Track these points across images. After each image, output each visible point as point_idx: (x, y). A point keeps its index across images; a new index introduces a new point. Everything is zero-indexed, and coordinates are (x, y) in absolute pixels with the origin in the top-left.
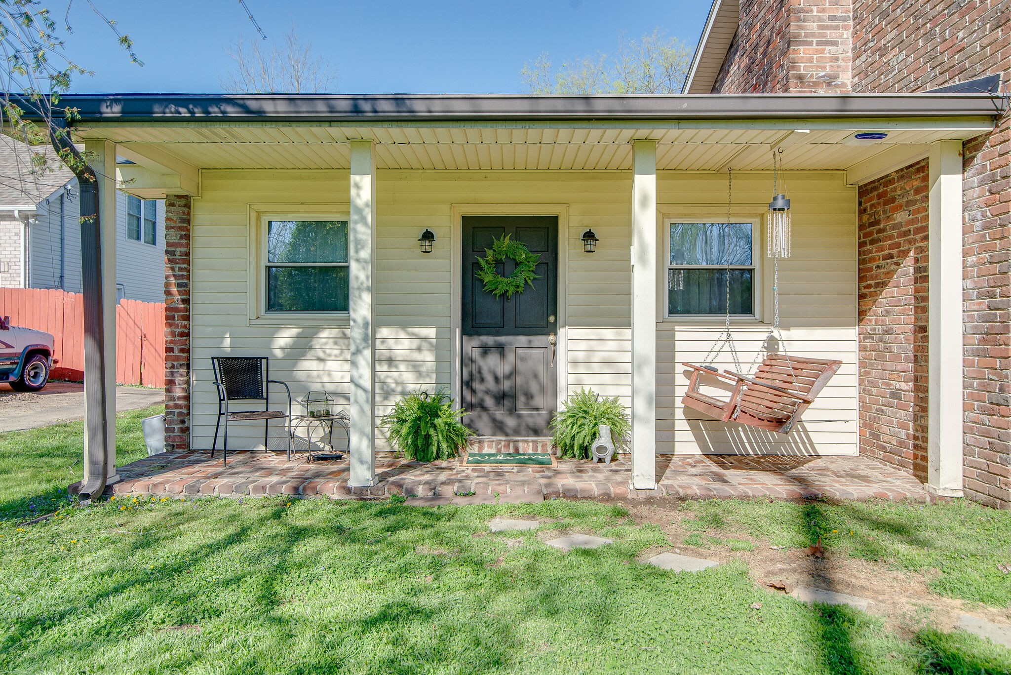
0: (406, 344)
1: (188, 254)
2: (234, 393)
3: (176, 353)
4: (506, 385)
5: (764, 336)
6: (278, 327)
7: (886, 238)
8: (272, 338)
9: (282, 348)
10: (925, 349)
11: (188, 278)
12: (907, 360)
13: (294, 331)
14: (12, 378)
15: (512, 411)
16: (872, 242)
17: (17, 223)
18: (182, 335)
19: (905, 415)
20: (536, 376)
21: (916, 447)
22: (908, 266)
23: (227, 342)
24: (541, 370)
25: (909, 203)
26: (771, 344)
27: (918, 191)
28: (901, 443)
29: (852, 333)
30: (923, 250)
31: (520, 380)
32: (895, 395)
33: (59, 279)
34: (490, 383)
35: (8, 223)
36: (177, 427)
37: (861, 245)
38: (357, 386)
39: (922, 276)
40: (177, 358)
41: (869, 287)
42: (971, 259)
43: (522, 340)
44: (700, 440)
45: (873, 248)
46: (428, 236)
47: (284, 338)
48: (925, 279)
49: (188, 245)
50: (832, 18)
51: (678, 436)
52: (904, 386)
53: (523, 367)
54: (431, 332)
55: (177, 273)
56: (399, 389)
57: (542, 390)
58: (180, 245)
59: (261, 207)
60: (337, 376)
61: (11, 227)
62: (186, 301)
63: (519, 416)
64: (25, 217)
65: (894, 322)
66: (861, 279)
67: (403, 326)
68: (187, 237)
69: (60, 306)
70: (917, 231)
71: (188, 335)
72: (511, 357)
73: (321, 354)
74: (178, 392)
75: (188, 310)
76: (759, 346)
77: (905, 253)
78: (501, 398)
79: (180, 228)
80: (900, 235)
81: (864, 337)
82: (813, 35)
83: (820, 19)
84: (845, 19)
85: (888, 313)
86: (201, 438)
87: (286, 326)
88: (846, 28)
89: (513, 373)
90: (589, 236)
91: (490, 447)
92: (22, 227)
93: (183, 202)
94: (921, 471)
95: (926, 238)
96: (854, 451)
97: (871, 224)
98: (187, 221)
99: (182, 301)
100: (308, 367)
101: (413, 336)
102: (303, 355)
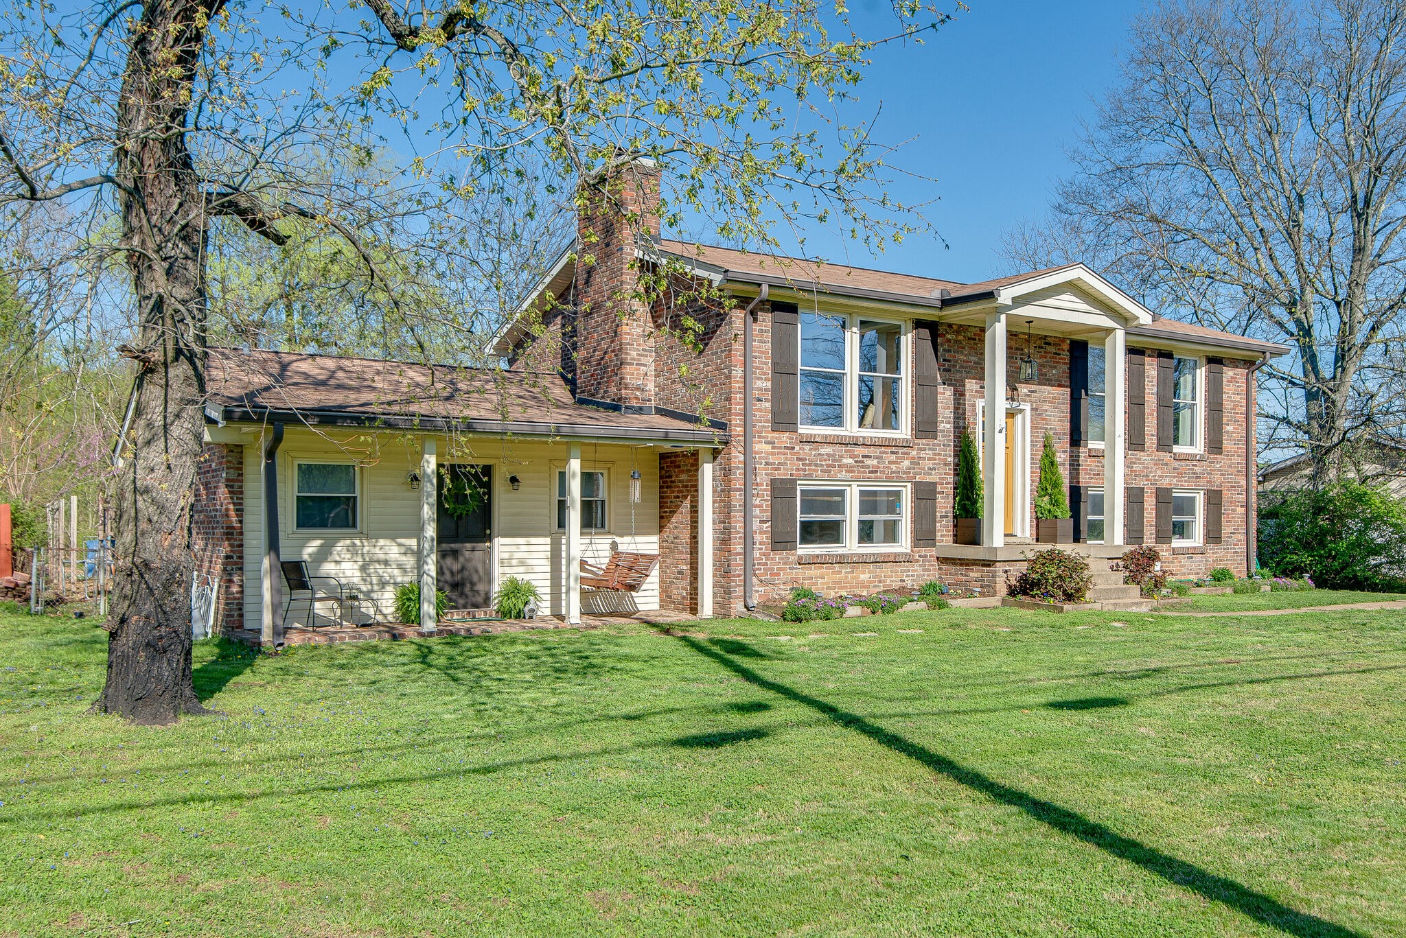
0: (395, 549)
1: (242, 487)
2: (290, 586)
3: (234, 559)
4: (458, 578)
5: (610, 541)
6: (309, 539)
7: (675, 487)
8: (303, 546)
9: (310, 555)
10: (696, 548)
11: (242, 505)
12: (686, 553)
13: (318, 543)
15: (462, 594)
16: (668, 487)
18: (238, 546)
19: (685, 583)
20: (477, 571)
21: (691, 599)
22: (687, 504)
24: (481, 566)
25: (688, 471)
26: (614, 545)
27: (692, 465)
28: (684, 598)
29: (655, 538)
30: (693, 496)
31: (466, 573)
32: (680, 572)
34: (448, 577)
36: (236, 614)
37: (661, 487)
39: (695, 510)
40: (234, 563)
41: (666, 512)
42: (716, 505)
43: (468, 545)
45: (668, 491)
46: (416, 478)
47: (312, 547)
48: (696, 512)
49: (243, 480)
50: (644, 350)
52: (685, 567)
53: (469, 565)
54: (413, 544)
55: (234, 501)
56: (392, 581)
57: (480, 579)
58: (236, 481)
59: (294, 455)
60: (349, 573)
62: (241, 522)
63: (467, 596)
65: (679, 533)
66: (661, 507)
67: (393, 538)
68: (242, 475)
70: (693, 486)
71: (241, 545)
72: (461, 559)
73: (338, 558)
74: (235, 589)
75: (241, 528)
76: (608, 547)
77: (686, 497)
78: (454, 587)
79: (236, 469)
80: (683, 486)
81: (662, 541)
82: (634, 359)
83: (638, 350)
84: (651, 351)
85: (676, 527)
87: (314, 539)
88: (651, 356)
89: (463, 569)
90: (514, 480)
91: (458, 615)
93: (238, 450)
94: (694, 610)
95: (697, 491)
96: (657, 607)
97: (667, 477)
98: (241, 463)
99: (237, 516)
100: (328, 568)
101: (400, 545)
102: (325, 559)
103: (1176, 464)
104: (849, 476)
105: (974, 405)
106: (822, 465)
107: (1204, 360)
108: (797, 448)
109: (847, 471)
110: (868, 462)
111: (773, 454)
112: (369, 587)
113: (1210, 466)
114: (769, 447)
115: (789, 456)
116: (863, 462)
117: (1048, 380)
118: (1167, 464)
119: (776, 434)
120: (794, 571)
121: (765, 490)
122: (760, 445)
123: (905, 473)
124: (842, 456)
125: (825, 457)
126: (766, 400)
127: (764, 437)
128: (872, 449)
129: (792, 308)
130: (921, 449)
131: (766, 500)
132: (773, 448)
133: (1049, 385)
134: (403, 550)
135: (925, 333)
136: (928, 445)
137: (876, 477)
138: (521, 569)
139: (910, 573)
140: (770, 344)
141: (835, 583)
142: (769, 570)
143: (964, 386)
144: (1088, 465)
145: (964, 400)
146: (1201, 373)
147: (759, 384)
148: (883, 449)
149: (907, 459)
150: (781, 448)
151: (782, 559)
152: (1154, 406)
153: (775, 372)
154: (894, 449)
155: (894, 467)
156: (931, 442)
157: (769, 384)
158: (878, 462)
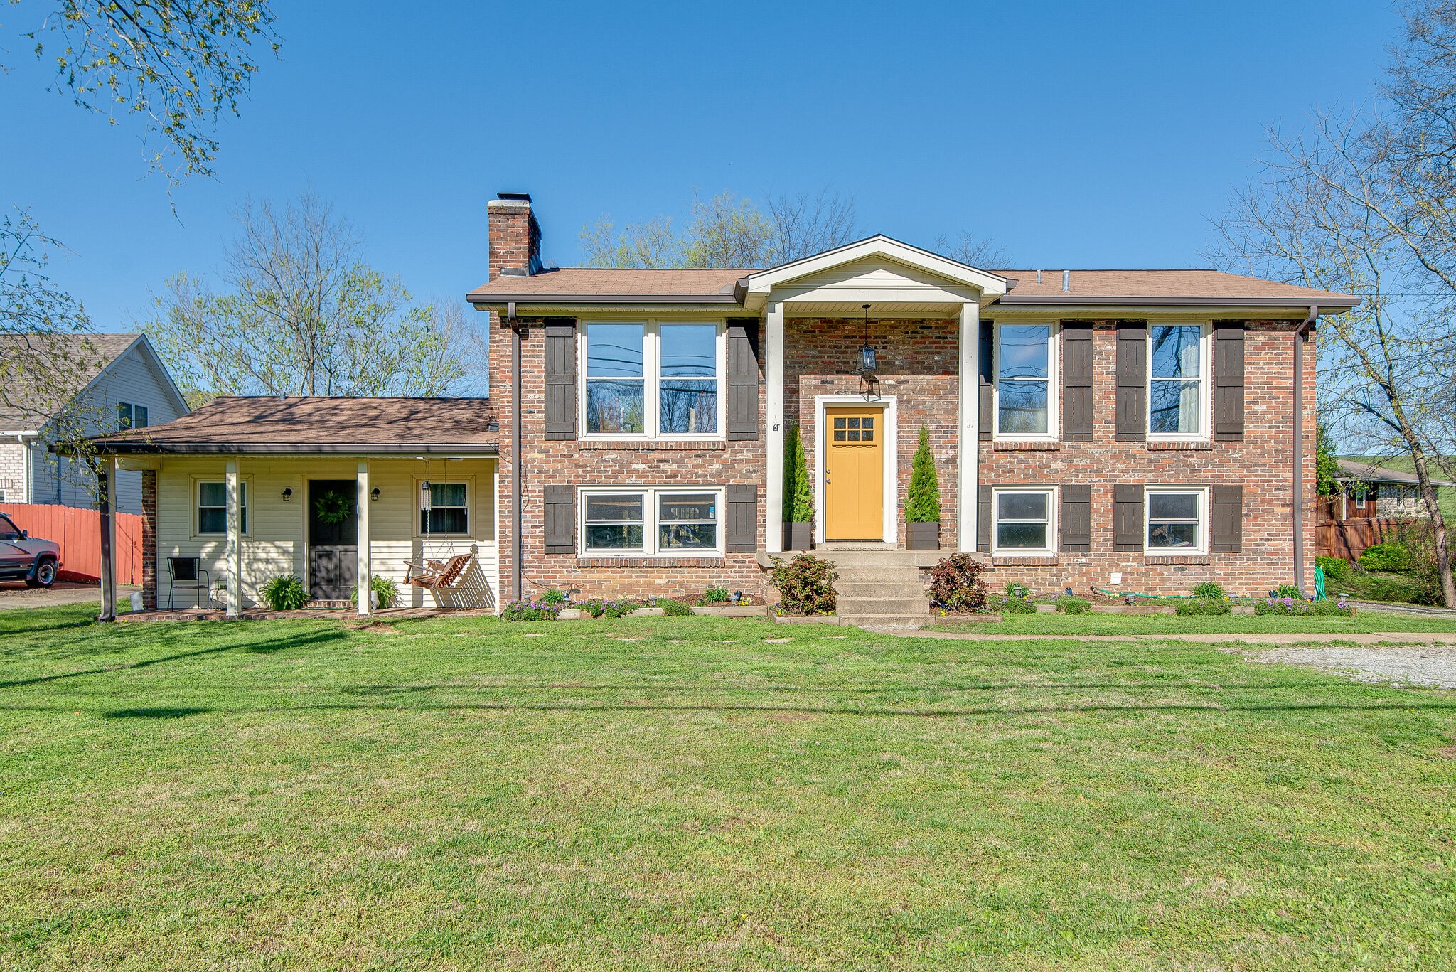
0: (273, 550)
1: (155, 502)
2: (179, 576)
3: (149, 555)
4: (333, 574)
5: (471, 544)
6: (206, 542)
8: (202, 547)
9: (207, 554)
11: (155, 515)
13: (214, 544)
14: (29, 577)
15: (336, 588)
17: (20, 445)
18: (151, 546)
20: (347, 569)
23: (177, 550)
24: (352, 566)
26: (474, 549)
31: (340, 572)
33: (56, 493)
34: (324, 573)
35: (12, 445)
36: (150, 596)
38: (230, 571)
40: (149, 559)
43: (341, 548)
44: (436, 599)
46: (288, 492)
47: (209, 548)
49: (155, 496)
51: (425, 598)
53: (341, 565)
54: (289, 546)
55: (149, 512)
57: (352, 576)
58: (150, 497)
59: (196, 476)
61: (15, 449)
63: (339, 590)
64: (27, 440)
67: (271, 541)
68: (154, 492)
69: (62, 518)
71: (155, 546)
72: (335, 560)
74: (148, 578)
75: (154, 532)
76: (467, 550)
78: (329, 581)
79: (150, 488)
86: (163, 601)
87: (210, 541)
89: (336, 568)
91: (320, 604)
92: (25, 449)
93: (152, 474)
98: (155, 484)
99: (152, 528)
100: (220, 565)
101: (277, 547)
102: (218, 558)
103: (1153, 456)
104: (640, 481)
105: (812, 402)
106: (605, 471)
107: (1210, 326)
108: (576, 456)
109: (637, 477)
110: (665, 467)
111: (547, 462)
112: (254, 579)
113: (1219, 456)
114: (542, 456)
115: (566, 464)
116: (659, 467)
117: (926, 368)
118: (1135, 457)
119: (550, 444)
120: (573, 574)
121: (538, 497)
122: (532, 454)
123: (714, 476)
124: (631, 462)
125: (611, 464)
126: (539, 412)
127: (536, 447)
128: (671, 453)
129: (570, 322)
130: (736, 452)
131: (539, 506)
132: (547, 456)
133: (928, 374)
134: (280, 551)
135: (741, 331)
136: (745, 447)
137: (676, 482)
138: (383, 568)
139: (722, 579)
140: (543, 359)
141: (624, 586)
142: (543, 572)
143: (798, 382)
144: (994, 461)
145: (798, 397)
146: (1207, 343)
147: (531, 396)
148: (685, 453)
149: (717, 462)
150: (557, 456)
151: (558, 562)
152: (1112, 387)
153: (548, 385)
154: (699, 453)
155: (700, 471)
156: (750, 443)
157: (542, 396)
158: (678, 467)
